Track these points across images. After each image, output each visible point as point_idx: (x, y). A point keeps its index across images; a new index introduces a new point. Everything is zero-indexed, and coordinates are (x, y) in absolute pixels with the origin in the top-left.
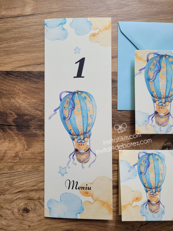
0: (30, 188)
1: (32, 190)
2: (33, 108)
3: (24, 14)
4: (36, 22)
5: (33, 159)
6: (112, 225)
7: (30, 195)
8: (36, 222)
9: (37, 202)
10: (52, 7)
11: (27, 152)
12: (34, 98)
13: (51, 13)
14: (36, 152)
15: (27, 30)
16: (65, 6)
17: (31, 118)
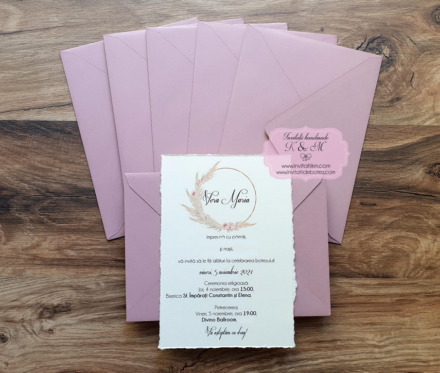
0: (8, 304)
1: (13, 308)
2: (17, 177)
3: (6, 31)
4: (23, 44)
5: (15, 259)
6: (138, 366)
7: (8, 315)
8: (17, 357)
9: (19, 326)
10: (50, 20)
11: (5, 247)
12: (18, 162)
13: (48, 29)
14: (20, 247)
15: (10, 55)
16: (70, 18)
17: (12, 194)
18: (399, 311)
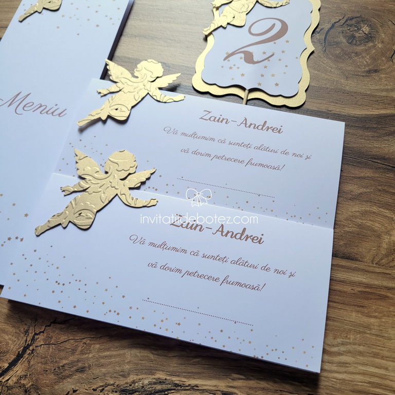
18: (363, 307)
